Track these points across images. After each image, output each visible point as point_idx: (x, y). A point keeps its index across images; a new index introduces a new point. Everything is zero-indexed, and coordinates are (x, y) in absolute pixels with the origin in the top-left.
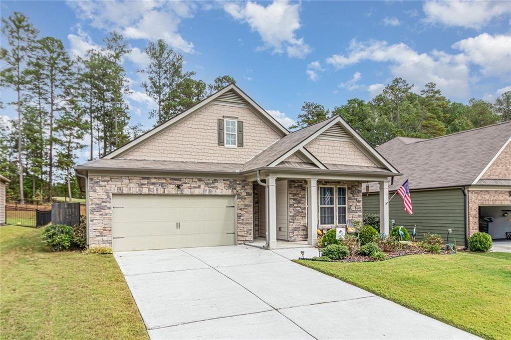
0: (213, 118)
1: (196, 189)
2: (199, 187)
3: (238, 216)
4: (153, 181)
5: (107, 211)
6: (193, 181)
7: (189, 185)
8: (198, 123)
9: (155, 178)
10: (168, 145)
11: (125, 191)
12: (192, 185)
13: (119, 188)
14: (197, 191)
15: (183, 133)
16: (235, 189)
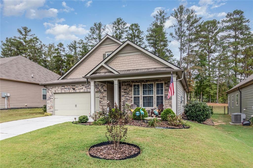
1: (81, 90)
2: (82, 88)
3: (100, 102)
4: (66, 87)
5: (52, 100)
6: (80, 86)
7: (78, 88)
9: (66, 86)
11: (57, 92)
12: (80, 88)
13: (55, 91)
14: (82, 91)
16: (98, 88)
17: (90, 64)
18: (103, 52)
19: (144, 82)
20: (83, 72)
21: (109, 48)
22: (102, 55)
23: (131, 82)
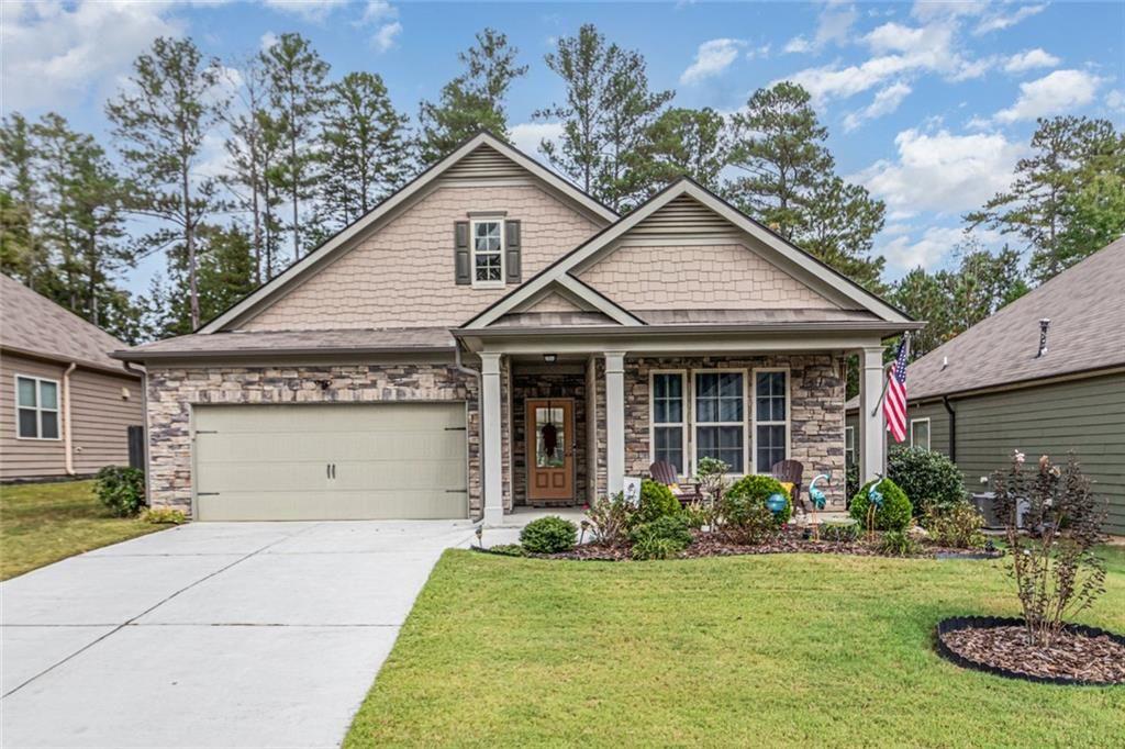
0: (442, 220)
1: (365, 390)
2: (374, 384)
3: (470, 451)
4: (271, 374)
5: (181, 440)
6: (358, 373)
7: (349, 381)
8: (405, 238)
9: (275, 369)
10: (338, 295)
11: (215, 398)
12: (357, 382)
13: (204, 393)
14: (369, 395)
15: (372, 263)
16: (464, 386)
17: (379, 262)
18: (454, 214)
19: (705, 366)
20: (344, 302)
21: (487, 196)
22: (451, 228)
23: (641, 361)
